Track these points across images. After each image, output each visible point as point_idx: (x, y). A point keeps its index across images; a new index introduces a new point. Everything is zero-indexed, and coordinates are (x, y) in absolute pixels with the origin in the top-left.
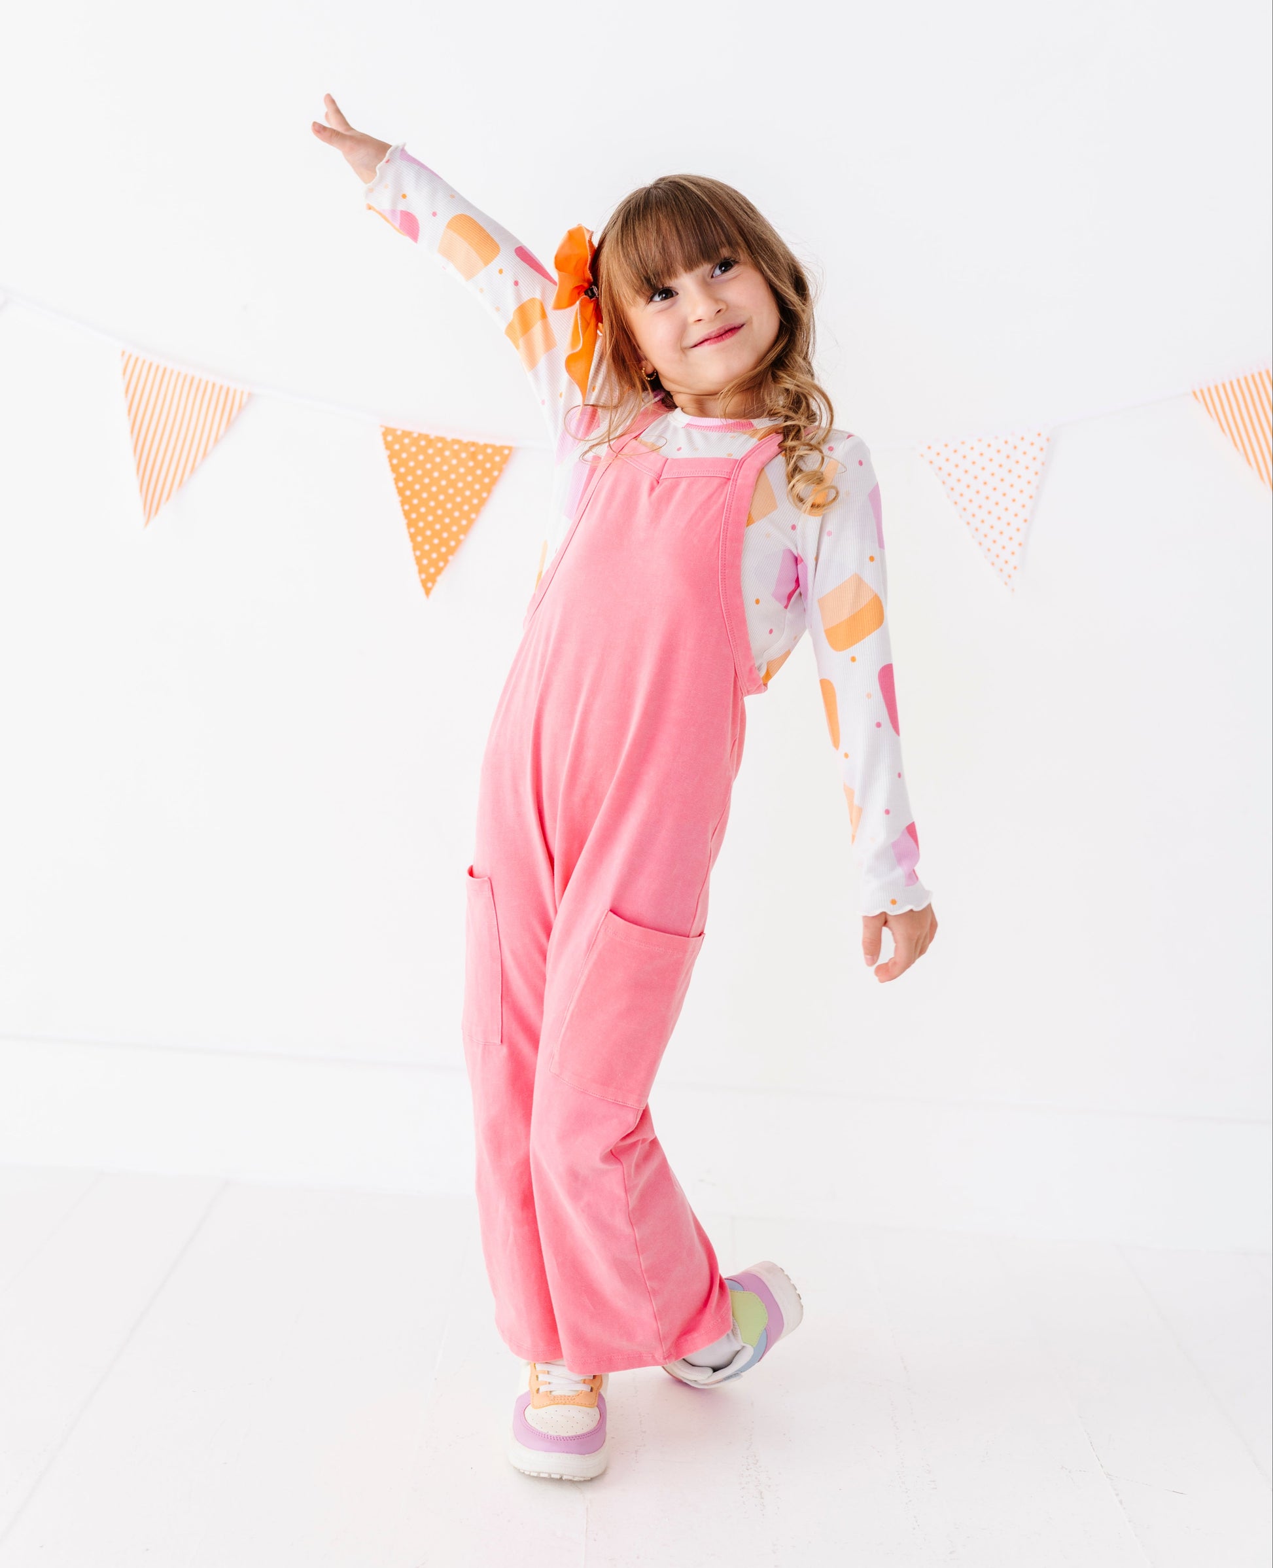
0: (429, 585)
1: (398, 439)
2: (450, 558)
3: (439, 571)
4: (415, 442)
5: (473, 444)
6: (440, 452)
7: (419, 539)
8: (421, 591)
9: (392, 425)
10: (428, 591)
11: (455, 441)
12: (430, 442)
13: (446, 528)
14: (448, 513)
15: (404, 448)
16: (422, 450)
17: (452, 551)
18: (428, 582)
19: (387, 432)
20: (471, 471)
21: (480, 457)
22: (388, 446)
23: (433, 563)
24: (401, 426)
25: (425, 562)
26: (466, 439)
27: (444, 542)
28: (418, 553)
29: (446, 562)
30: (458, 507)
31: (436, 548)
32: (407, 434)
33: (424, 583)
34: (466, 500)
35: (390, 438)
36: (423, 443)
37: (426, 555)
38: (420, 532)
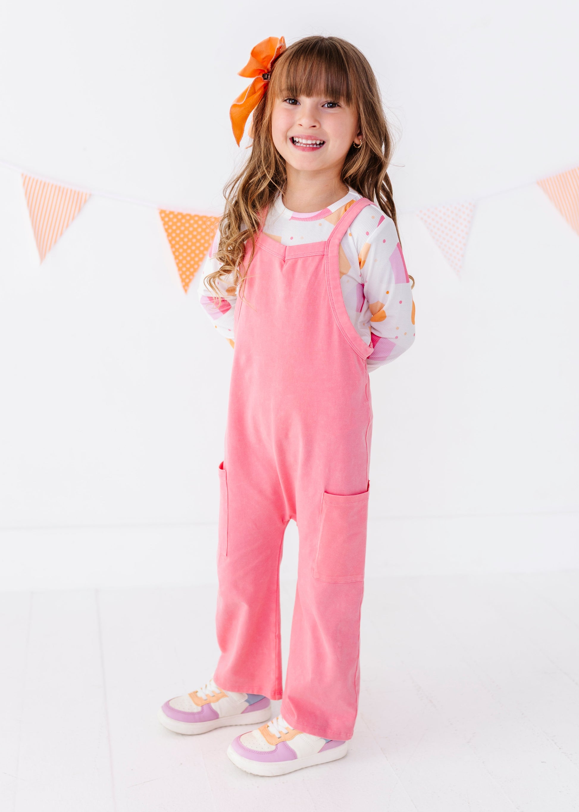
0: (186, 287)
1: (167, 215)
2: (195, 274)
3: (190, 280)
4: (176, 216)
6: (188, 221)
7: (180, 265)
8: (183, 291)
9: (164, 208)
10: (186, 291)
11: (196, 216)
12: (184, 216)
13: (193, 259)
14: (193, 251)
15: (170, 220)
16: (179, 220)
17: (196, 270)
19: (162, 212)
20: (204, 230)
21: (208, 223)
22: (163, 219)
23: (188, 277)
24: (168, 209)
25: (184, 276)
26: (201, 214)
27: (192, 266)
28: (180, 272)
29: (193, 276)
30: (198, 248)
32: (171, 213)
33: (184, 287)
34: (202, 245)
35: (163, 215)
36: (180, 217)
37: (184, 273)
38: (180, 261)
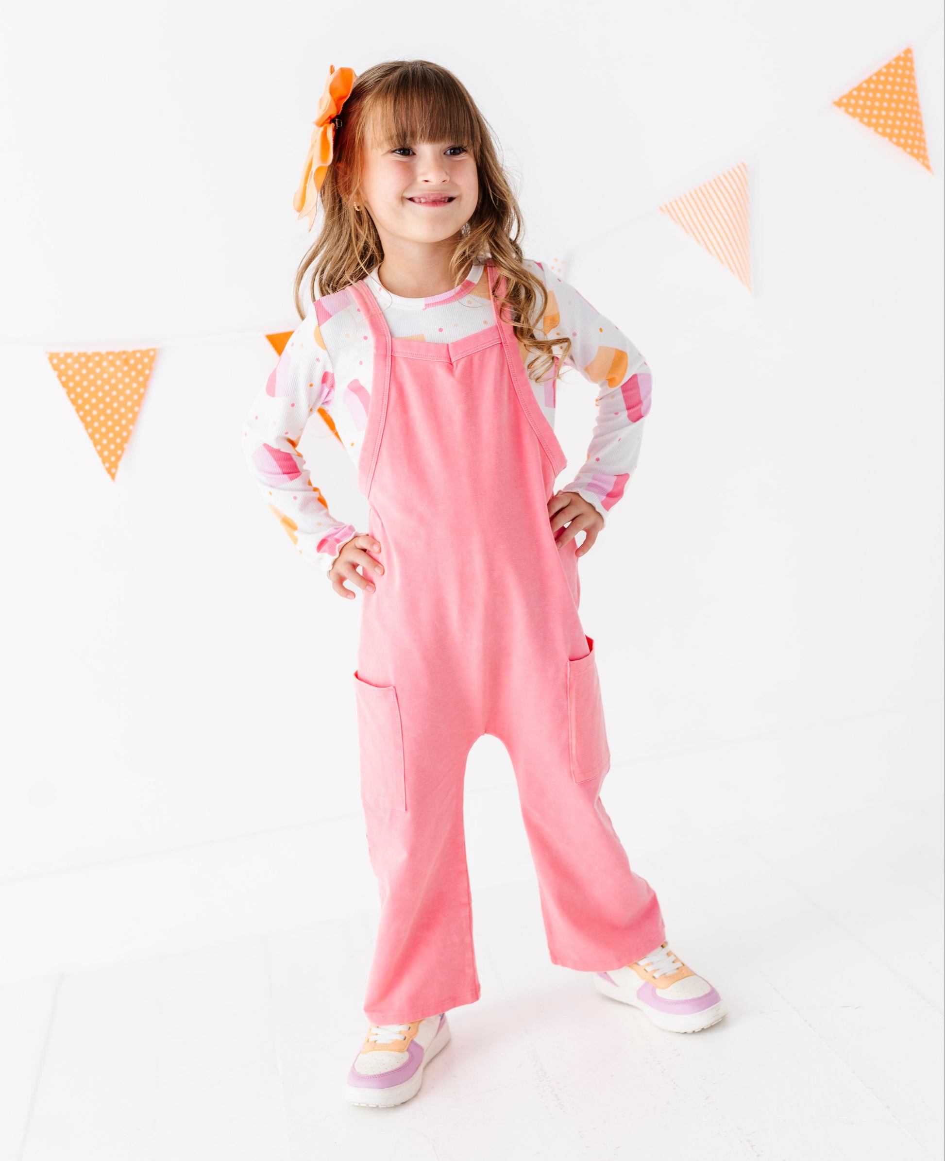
0: (113, 471)
1: (62, 361)
2: (126, 446)
3: (119, 458)
4: (77, 359)
5: (124, 353)
6: (99, 364)
7: (97, 436)
8: (108, 477)
9: (55, 350)
10: (113, 476)
11: (109, 354)
12: (89, 358)
13: (117, 423)
15: (68, 367)
16: (84, 365)
17: (125, 440)
18: (112, 470)
19: (52, 357)
20: (126, 374)
21: (132, 362)
22: (55, 367)
23: (113, 453)
24: (62, 350)
25: (106, 453)
26: (117, 350)
27: (118, 435)
28: (99, 448)
29: (123, 450)
30: (123, 404)
31: (112, 441)
32: (68, 355)
33: (109, 470)
34: (128, 398)
35: (55, 361)
36: (83, 360)
37: (105, 447)
38: (96, 430)
